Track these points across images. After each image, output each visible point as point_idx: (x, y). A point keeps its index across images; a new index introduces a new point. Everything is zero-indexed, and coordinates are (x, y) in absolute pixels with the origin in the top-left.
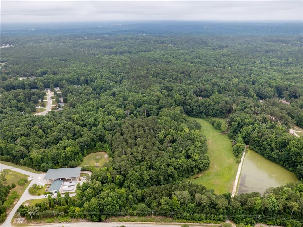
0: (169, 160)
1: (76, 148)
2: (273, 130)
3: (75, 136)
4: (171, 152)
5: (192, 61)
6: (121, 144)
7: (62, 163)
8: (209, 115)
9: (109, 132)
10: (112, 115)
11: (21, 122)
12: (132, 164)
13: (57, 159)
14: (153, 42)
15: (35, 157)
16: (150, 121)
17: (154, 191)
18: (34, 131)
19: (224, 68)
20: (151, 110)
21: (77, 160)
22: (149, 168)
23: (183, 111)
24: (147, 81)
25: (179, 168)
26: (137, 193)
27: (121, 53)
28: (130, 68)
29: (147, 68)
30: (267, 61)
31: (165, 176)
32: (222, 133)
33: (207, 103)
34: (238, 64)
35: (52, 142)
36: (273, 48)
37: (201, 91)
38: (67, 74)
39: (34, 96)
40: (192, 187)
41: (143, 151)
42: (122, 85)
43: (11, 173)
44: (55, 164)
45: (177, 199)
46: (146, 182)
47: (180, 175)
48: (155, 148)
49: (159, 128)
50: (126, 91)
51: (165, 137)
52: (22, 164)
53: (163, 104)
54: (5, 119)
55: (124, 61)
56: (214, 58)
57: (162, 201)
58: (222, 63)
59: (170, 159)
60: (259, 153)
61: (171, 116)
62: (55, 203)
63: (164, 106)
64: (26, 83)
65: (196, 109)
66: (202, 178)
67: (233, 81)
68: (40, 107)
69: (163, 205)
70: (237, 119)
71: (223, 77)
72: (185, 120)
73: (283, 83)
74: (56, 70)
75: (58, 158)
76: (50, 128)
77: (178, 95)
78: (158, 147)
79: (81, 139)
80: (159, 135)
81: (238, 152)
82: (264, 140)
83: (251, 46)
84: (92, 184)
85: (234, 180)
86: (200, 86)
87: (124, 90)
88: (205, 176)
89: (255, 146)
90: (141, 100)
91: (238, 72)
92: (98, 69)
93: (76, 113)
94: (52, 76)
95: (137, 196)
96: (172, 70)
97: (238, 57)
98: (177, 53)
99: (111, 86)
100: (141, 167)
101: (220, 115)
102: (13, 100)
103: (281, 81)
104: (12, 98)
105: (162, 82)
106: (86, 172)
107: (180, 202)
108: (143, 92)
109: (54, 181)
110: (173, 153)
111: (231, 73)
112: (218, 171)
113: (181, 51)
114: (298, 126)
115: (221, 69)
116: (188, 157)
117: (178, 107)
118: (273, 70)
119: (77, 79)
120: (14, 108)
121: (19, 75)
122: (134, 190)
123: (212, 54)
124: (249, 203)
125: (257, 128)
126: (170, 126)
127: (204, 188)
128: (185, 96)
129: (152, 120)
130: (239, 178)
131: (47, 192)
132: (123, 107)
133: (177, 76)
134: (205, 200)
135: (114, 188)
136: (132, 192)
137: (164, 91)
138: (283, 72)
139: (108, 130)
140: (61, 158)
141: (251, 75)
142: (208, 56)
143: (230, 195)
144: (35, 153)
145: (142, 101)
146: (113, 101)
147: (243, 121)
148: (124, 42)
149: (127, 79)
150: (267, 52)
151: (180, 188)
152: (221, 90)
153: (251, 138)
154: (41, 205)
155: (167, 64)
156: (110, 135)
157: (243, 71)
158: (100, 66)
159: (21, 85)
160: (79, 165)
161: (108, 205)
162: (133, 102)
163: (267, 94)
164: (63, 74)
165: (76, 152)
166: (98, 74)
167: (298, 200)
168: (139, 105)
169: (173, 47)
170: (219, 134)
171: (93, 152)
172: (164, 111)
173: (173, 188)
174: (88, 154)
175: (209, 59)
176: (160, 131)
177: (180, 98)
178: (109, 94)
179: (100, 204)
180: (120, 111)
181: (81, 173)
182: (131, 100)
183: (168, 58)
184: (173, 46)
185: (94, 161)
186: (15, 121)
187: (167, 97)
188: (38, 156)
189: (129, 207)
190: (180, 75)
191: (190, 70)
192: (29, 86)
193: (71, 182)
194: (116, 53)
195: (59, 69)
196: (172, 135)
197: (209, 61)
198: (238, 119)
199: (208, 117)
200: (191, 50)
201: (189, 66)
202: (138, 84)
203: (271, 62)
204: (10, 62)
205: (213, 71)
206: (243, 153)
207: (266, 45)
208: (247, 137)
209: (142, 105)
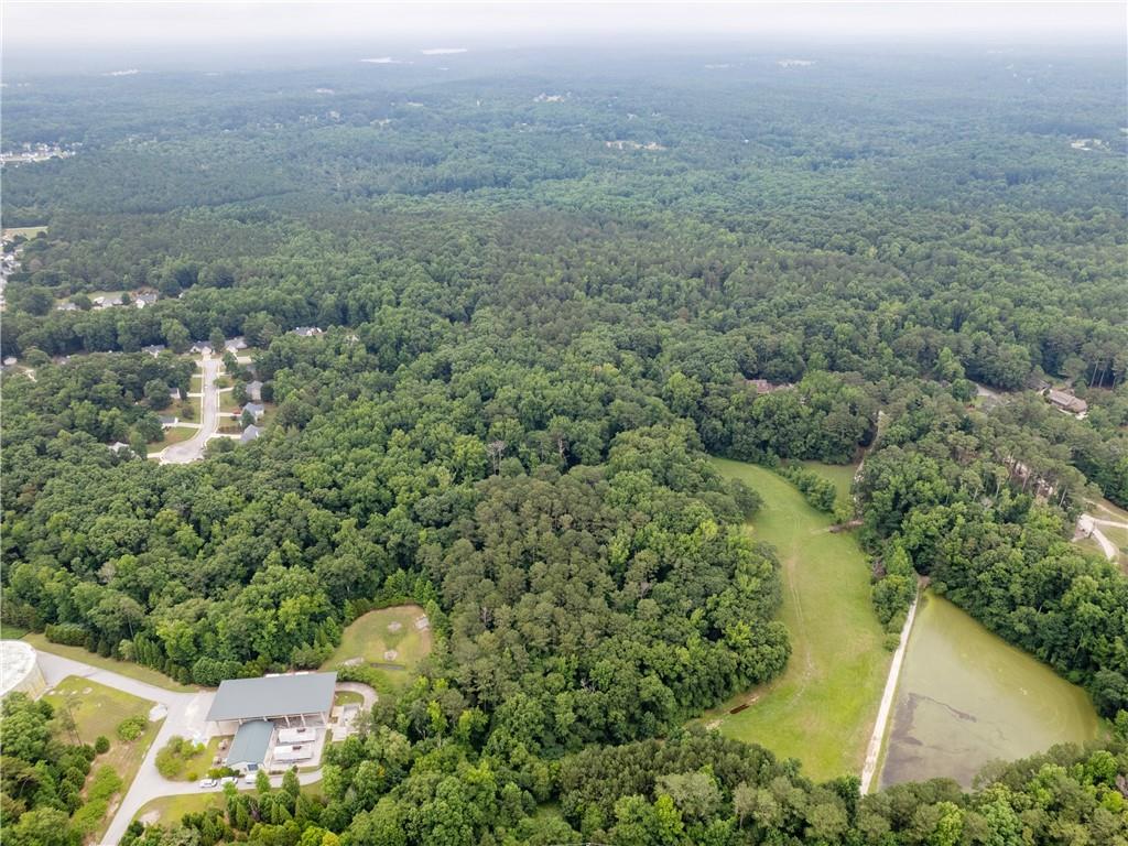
0: (645, 647)
1: (315, 597)
2: (1016, 528)
3: (311, 550)
4: (651, 616)
5: (731, 223)
6: (475, 585)
7: (267, 655)
8: (789, 452)
9: (433, 532)
10: (442, 460)
11: (115, 490)
12: (514, 665)
13: (252, 643)
14: (588, 136)
15: (172, 635)
16: (577, 491)
17: (592, 770)
18: (162, 529)
19: (851, 251)
20: (582, 438)
21: (319, 641)
22: (574, 677)
23: (697, 440)
24: (567, 314)
25: (680, 678)
26: (534, 773)
27: (468, 185)
28: (501, 258)
29: (565, 257)
30: (1010, 222)
31: (632, 709)
32: (837, 528)
33: (785, 412)
34: (903, 235)
35: (228, 571)
36: (1040, 161)
37: (763, 357)
38: (272, 281)
39: (154, 382)
40: (726, 754)
41: (552, 616)
42: (473, 331)
43: (90, 690)
44: (243, 659)
45: (671, 805)
46: (565, 732)
47: (683, 701)
48: (598, 602)
49: (611, 521)
50: (489, 357)
51: (631, 556)
52: (127, 657)
53: (626, 415)
54: (57, 481)
55: (481, 223)
56: (815, 208)
57: (622, 809)
58: (843, 230)
59: (650, 646)
60: (966, 611)
61: (655, 465)
62: (250, 813)
63: (629, 421)
64: (122, 326)
65: (744, 432)
66: (761, 708)
67: (883, 312)
68: (176, 423)
69: (625, 823)
70: (890, 478)
71: (847, 292)
72: (705, 481)
73: (1067, 323)
74: (229, 263)
75: (254, 639)
76: (220, 516)
77: (679, 375)
78: (607, 598)
79: (331, 563)
80: (611, 548)
81: (890, 609)
82: (984, 568)
83: (956, 151)
84: (377, 746)
85: (874, 719)
86: (759, 336)
87: (483, 354)
88: (770, 702)
89: (952, 582)
90: (544, 398)
91: (903, 269)
92: (386, 264)
93: (310, 452)
94: (213, 292)
95: (533, 785)
96: (656, 263)
97: (904, 203)
98: (678, 185)
99: (432, 336)
100: (545, 675)
101: (831, 453)
102: (81, 400)
103: (1060, 312)
104: (75, 391)
105: (622, 316)
106: (353, 688)
107: (681, 812)
108: (552, 364)
109: (244, 723)
110: (661, 619)
111: (875, 274)
112: (816, 682)
113: (691, 179)
114: (1110, 500)
115: (840, 258)
116: (713, 634)
117: (680, 423)
118: (1032, 260)
119: (310, 304)
120: (84, 435)
121: (91, 285)
122: (524, 764)
123: (806, 191)
124: (920, 823)
125: (961, 520)
126: (649, 514)
127: (765, 756)
128: (705, 380)
129: (585, 486)
130: (891, 711)
131: (219, 768)
132: (479, 425)
133: (675, 288)
134: (767, 809)
135: (454, 758)
136: (516, 768)
137: (628, 357)
138: (1068, 269)
139: (428, 526)
140: (263, 637)
141: (949, 284)
142: (794, 200)
143: (855, 784)
144: (172, 620)
145: (549, 403)
146: (444, 402)
147: (912, 486)
148: (481, 135)
149: (494, 307)
150: (1014, 179)
151: (684, 757)
152: (837, 350)
153: (938, 557)
154: (204, 822)
155: (640, 232)
156: (436, 547)
157: (920, 265)
158: (391, 249)
159: (103, 332)
160: (327, 659)
161: (433, 825)
162: (516, 407)
163: (1003, 368)
164: (258, 284)
165: (317, 610)
166: (387, 287)
167: (1089, 814)
168: (537, 418)
169: (663, 154)
170: (827, 530)
171: (375, 609)
172: (627, 443)
173: (659, 755)
174: (360, 614)
175: (795, 215)
176: (614, 532)
177: (687, 390)
178: (429, 370)
179: (407, 821)
180: (469, 445)
181: (337, 693)
182: (510, 397)
183: (644, 207)
184: (664, 149)
185: (381, 644)
186: (91, 489)
187: (639, 381)
188: (181, 630)
189: (506, 827)
190: (688, 285)
191: (723, 262)
192: (134, 334)
193: (304, 730)
194: (448, 186)
195: (240, 258)
196: (657, 550)
197: (795, 221)
198: (896, 481)
199: (788, 460)
200: (730, 170)
201: (721, 245)
202: (532, 328)
203: (1026, 228)
204: (57, 226)
205: (809, 267)
206: (907, 612)
207: (1011, 148)
208: (924, 550)
209: (548, 418)
